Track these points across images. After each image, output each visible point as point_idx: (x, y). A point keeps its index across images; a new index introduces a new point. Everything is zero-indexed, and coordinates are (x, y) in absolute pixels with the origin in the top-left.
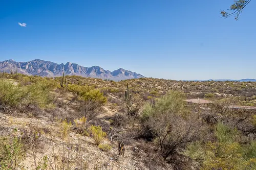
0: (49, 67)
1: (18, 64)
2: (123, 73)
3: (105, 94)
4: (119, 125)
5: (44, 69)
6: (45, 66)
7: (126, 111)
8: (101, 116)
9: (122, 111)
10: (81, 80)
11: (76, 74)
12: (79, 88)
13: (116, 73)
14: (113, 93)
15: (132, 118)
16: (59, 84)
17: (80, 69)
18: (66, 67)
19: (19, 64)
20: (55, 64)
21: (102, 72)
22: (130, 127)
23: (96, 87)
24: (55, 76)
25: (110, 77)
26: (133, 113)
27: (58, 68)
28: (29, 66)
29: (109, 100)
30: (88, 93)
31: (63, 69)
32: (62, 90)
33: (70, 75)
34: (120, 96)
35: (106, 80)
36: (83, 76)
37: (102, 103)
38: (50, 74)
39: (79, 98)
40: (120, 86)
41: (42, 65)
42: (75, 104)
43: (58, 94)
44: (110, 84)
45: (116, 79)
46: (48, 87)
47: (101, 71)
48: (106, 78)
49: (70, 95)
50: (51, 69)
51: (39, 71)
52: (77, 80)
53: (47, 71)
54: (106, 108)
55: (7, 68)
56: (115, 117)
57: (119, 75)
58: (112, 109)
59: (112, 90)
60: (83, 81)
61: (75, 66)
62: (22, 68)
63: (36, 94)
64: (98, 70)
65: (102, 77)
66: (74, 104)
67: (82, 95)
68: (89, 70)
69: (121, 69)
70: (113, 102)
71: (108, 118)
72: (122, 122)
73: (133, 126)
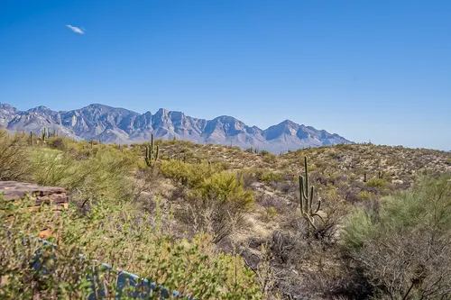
0: (119, 119)
1: (56, 116)
2: (294, 132)
3: (247, 185)
4: (284, 260)
5: (109, 126)
6: (111, 119)
7: (302, 227)
8: (239, 236)
9: (292, 225)
10: (191, 151)
11: (179, 137)
12: (187, 168)
13: (274, 133)
14: (269, 182)
15: (317, 246)
16: (141, 161)
17: (188, 124)
18: (157, 119)
19: (59, 116)
20: (131, 114)
21: (239, 132)
22: (313, 269)
23: (226, 168)
24: (131, 142)
25: (259, 143)
26: (320, 233)
27: (139, 124)
28: (79, 119)
29: (259, 200)
30: (207, 182)
31: (150, 126)
32: (149, 173)
33: (166, 138)
34: (286, 190)
35: (249, 151)
36: (196, 142)
37: (242, 205)
38: (122, 137)
39: (188, 192)
40: (284, 166)
41: (105, 116)
42: (179, 207)
43: (141, 183)
44: (259, 160)
45: (275, 148)
46: (120, 165)
47: (237, 127)
48: (249, 145)
49: (167, 185)
50: (123, 126)
51: (99, 130)
52: (182, 151)
53: (115, 131)
54: (251, 219)
55: (34, 126)
56: (274, 239)
57: (282, 138)
58: (267, 220)
59: (264, 176)
60: (195, 152)
61: (177, 118)
62: (65, 124)
63: (98, 180)
64: (229, 126)
65: (240, 143)
66: (175, 206)
67: (194, 184)
68: (209, 127)
69: (286, 122)
70: (269, 203)
71: (256, 244)
72: (292, 255)
73: (321, 266)
